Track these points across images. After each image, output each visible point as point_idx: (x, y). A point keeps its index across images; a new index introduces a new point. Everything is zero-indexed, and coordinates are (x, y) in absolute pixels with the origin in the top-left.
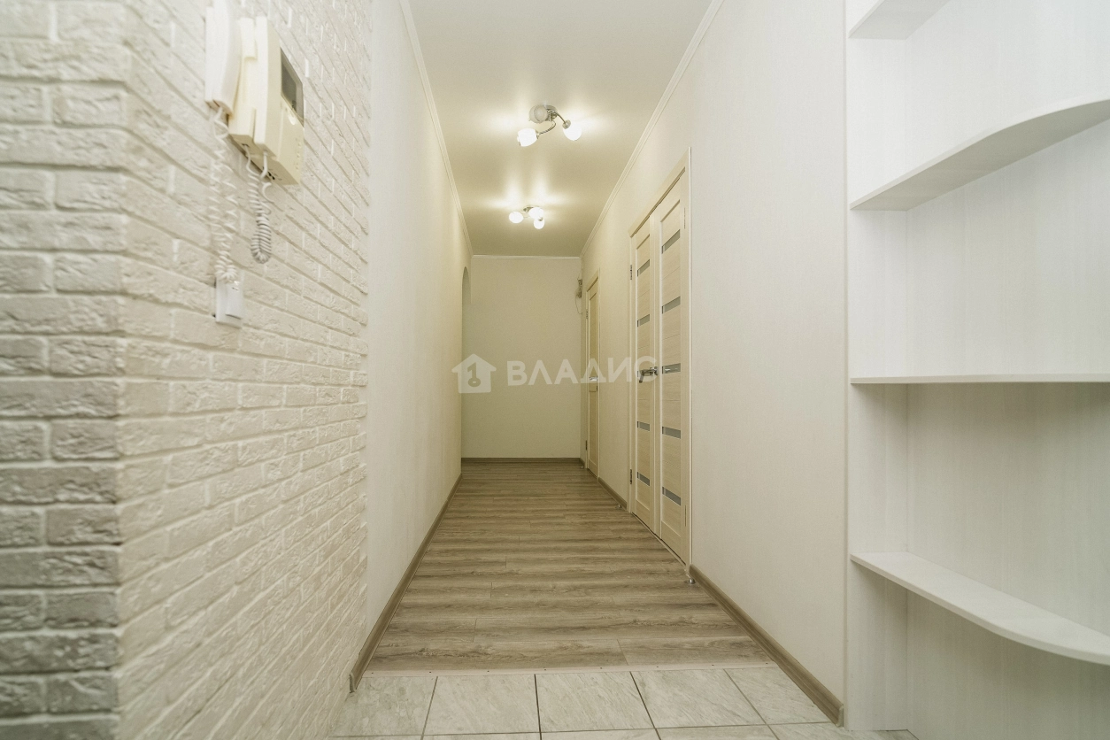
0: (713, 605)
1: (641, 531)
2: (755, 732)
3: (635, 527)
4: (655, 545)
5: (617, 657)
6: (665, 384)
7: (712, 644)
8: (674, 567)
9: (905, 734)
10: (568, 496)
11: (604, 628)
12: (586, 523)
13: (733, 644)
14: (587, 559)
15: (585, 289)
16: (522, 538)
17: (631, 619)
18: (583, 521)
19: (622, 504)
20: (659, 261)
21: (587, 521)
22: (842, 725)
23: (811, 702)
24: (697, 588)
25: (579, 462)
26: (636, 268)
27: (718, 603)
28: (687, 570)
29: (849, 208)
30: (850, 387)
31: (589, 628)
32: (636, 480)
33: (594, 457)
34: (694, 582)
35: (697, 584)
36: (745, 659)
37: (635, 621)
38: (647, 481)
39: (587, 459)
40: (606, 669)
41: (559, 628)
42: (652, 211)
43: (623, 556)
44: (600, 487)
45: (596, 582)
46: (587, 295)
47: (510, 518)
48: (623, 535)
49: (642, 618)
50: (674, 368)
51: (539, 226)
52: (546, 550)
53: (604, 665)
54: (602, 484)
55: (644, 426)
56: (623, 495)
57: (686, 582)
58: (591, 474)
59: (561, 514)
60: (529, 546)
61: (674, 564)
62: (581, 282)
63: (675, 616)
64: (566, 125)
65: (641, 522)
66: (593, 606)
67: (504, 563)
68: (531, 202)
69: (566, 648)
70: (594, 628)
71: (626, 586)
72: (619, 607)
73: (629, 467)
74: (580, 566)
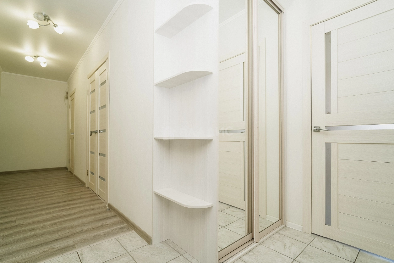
0: (115, 216)
1: (90, 194)
2: (124, 257)
3: (89, 192)
4: (96, 198)
5: (72, 247)
6: (100, 137)
7: (113, 230)
8: (103, 205)
9: (169, 240)
10: (58, 184)
11: (67, 237)
12: (65, 194)
13: (121, 228)
14: (63, 210)
15: (69, 96)
16: (28, 207)
17: (81, 230)
18: (64, 193)
19: (84, 184)
20: (99, 90)
21: (66, 193)
22: (152, 244)
23: (143, 240)
24: (110, 211)
25: (66, 169)
26: (90, 91)
27: (117, 215)
28: (107, 205)
29: (154, 85)
30: (154, 139)
31: (60, 239)
32: (89, 174)
33: (72, 166)
34: (109, 209)
35: (110, 210)
36: (124, 232)
37: (82, 230)
38: (93, 174)
39: (69, 167)
40: (65, 254)
41: (43, 243)
42: (96, 71)
43: (81, 205)
44: (75, 178)
45: (66, 219)
46: (70, 99)
47: (22, 199)
48: (82, 197)
49: (85, 228)
50: (104, 131)
51: (44, 65)
52: (41, 210)
53: (65, 252)
54: (76, 177)
55: (92, 153)
56: (84, 180)
57: (106, 210)
58: (71, 173)
59: (53, 193)
60: (32, 210)
61: (102, 204)
62: (67, 93)
63: (100, 224)
64: (55, 26)
65: (91, 190)
66: (63, 229)
67: (15, 221)
68: (38, 54)
69: (45, 251)
70: (62, 238)
71: (80, 217)
72: (76, 226)
73: (86, 169)
74: (59, 213)
